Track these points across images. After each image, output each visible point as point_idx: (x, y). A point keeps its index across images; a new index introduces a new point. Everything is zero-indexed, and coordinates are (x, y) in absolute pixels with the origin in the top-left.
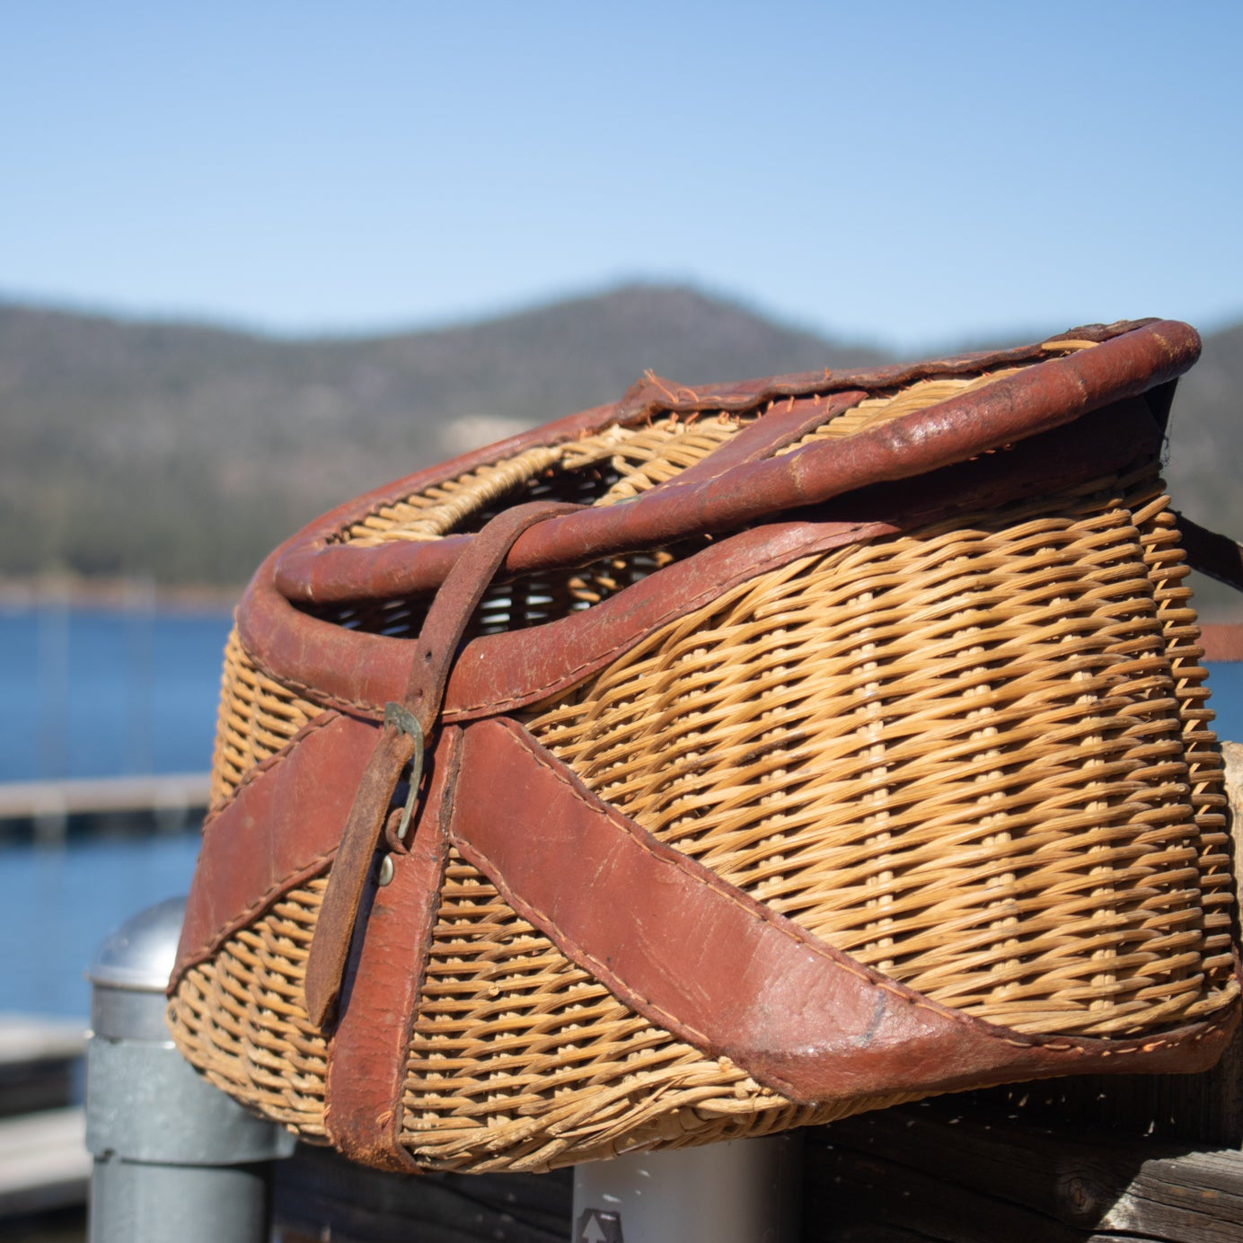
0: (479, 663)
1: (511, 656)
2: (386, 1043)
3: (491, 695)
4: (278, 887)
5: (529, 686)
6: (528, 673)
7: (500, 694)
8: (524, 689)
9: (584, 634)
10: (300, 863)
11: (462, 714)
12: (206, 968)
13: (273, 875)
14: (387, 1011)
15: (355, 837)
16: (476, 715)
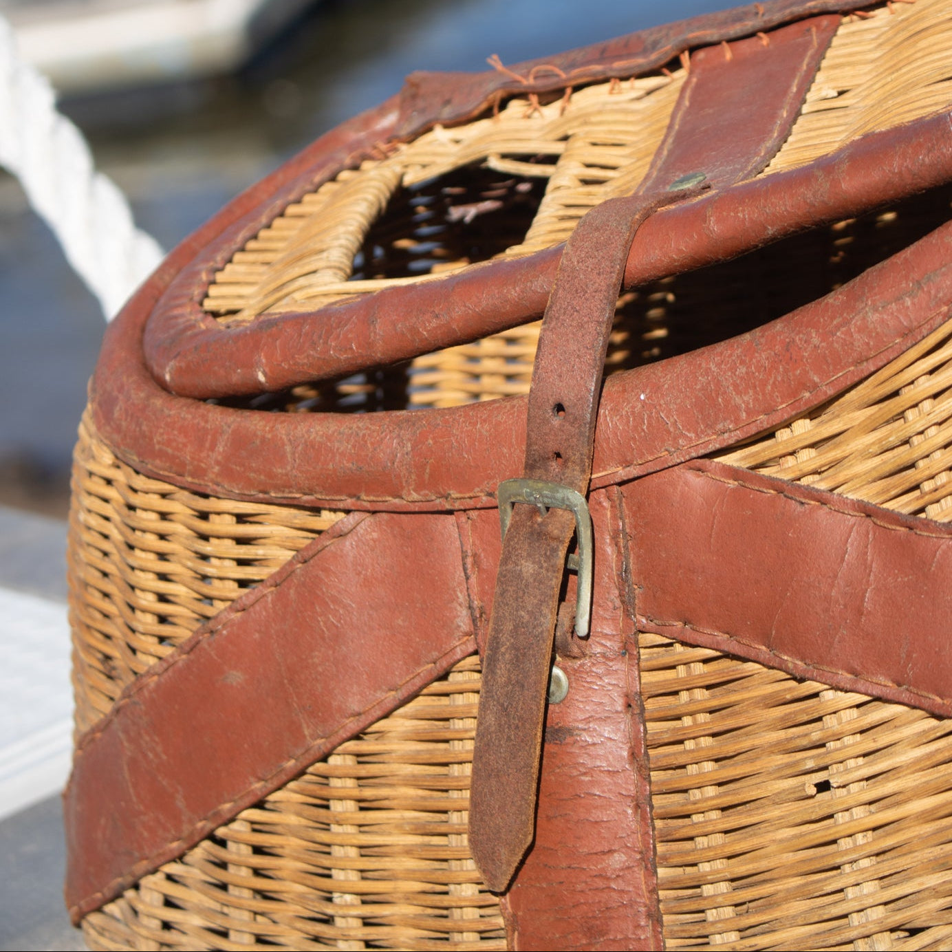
0: (640, 406)
1: (698, 387)
2: (623, 891)
3: (675, 439)
4: (320, 744)
5: (744, 415)
6: (738, 400)
7: (692, 435)
8: (737, 420)
9: (838, 334)
10: (355, 707)
11: (622, 473)
12: (174, 869)
13: (306, 732)
14: (611, 852)
15: (517, 649)
16: (651, 468)
